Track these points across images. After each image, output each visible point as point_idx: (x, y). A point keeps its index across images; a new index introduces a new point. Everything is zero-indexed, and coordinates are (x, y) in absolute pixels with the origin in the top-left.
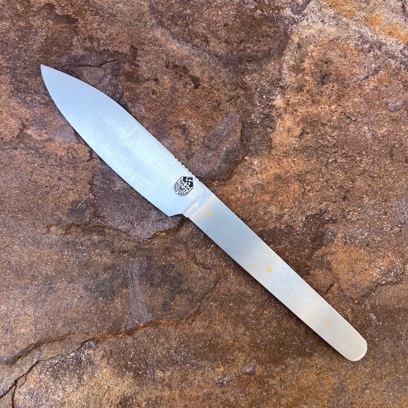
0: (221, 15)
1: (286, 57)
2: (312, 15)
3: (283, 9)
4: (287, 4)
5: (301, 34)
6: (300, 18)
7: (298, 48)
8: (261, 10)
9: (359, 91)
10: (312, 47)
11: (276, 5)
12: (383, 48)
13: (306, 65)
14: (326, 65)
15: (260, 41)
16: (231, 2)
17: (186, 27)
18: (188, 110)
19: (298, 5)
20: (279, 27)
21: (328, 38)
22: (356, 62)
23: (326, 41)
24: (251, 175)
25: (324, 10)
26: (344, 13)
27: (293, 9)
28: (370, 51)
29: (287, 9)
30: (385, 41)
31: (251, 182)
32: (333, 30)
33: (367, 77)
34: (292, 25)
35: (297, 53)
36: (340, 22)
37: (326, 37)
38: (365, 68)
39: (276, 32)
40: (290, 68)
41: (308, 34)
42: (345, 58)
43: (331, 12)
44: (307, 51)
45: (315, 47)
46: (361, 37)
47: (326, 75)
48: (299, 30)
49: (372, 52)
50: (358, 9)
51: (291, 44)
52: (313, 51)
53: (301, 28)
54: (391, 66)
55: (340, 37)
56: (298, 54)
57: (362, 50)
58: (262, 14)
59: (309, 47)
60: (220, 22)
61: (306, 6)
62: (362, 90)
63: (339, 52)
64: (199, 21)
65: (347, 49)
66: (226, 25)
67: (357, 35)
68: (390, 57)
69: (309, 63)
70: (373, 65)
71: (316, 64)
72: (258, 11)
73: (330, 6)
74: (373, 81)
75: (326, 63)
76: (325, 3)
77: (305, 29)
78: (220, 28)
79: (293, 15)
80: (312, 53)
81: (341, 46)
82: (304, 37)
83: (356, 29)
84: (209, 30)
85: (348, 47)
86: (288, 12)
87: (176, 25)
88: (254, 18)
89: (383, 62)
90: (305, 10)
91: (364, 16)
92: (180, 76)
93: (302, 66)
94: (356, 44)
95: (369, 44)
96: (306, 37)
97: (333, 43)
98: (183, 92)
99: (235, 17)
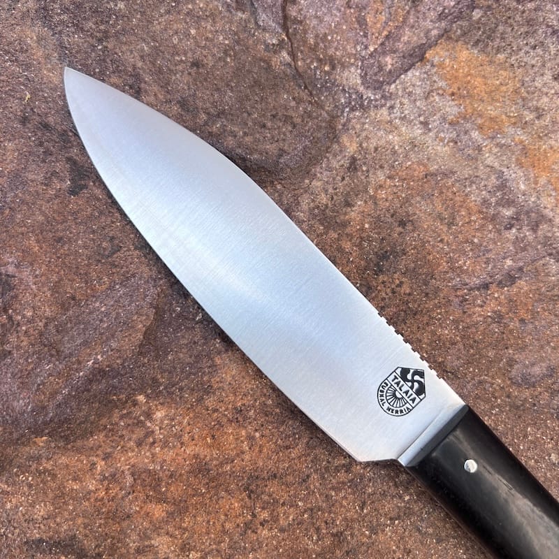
0: (194, 38)
1: (314, 183)
2: (406, 101)
3: (344, 66)
4: (356, 59)
5: (367, 138)
6: (376, 100)
7: (349, 168)
8: (293, 55)
9: (458, 313)
10: (381, 176)
11: (331, 52)
12: (544, 227)
13: (353, 214)
14: (400, 229)
15: (264, 126)
16: (227, 14)
17: (100, 41)
18: (33, 241)
19: (381, 68)
20: (320, 106)
21: (425, 166)
22: (472, 243)
23: (419, 172)
24: (139, 444)
25: (437, 98)
26: (480, 121)
27: (366, 74)
28: (511, 226)
29: (353, 69)
30: (551, 214)
31: (132, 461)
32: (444, 150)
33: (486, 286)
34: (353, 109)
35: (343, 179)
36: (464, 138)
37: (420, 163)
38: (487, 263)
39: (310, 116)
40: (316, 211)
41: (382, 143)
42: (450, 225)
43: (451, 109)
44: (368, 183)
45: (389, 178)
46: (503, 186)
47: (393, 252)
48: (367, 126)
49: (514, 230)
50: (513, 120)
51: (335, 155)
52: (381, 186)
53: (371, 123)
54: (547, 275)
55: (453, 173)
56: (345, 182)
57: (493, 218)
58: (289, 65)
59: (374, 174)
60: (185, 54)
61: (398, 77)
62: (465, 312)
63: (439, 207)
64: (136, 35)
65: (461, 206)
66: (196, 64)
67: (493, 180)
68: (550, 255)
69: (363, 212)
70: (509, 262)
71: (379, 217)
72: (284, 54)
73: (453, 94)
74: (496, 299)
75: (402, 224)
76: (442, 84)
77: (379, 129)
78: (180, 68)
79: (361, 89)
80: (376, 190)
81: (450, 194)
82: (372, 147)
83: (496, 165)
84: (153, 64)
85: (464, 202)
86: (352, 77)
87: (79, 28)
88: (269, 66)
89: (533, 261)
90: (393, 86)
91: (522, 142)
92: (48, 153)
93: (346, 214)
94: (485, 201)
95: (514, 209)
96: (376, 149)
97: (433, 183)
98: (38, 194)
99: (226, 52)
